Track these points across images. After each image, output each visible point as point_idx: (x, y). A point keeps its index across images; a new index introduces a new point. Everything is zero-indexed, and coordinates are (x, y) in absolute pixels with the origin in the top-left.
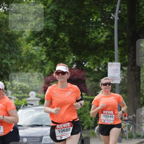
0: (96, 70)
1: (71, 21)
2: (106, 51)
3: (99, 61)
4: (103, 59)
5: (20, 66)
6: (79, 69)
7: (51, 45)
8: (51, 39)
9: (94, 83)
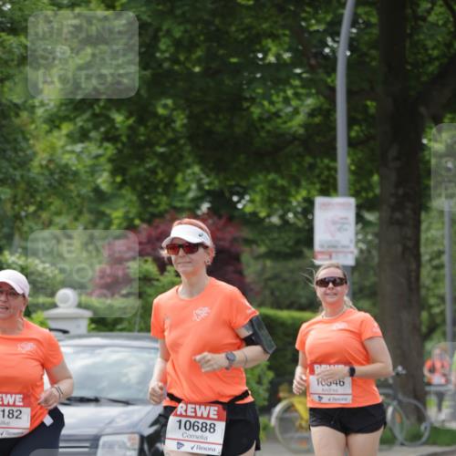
0: (275, 220)
2: (309, 160)
3: (285, 192)
4: (298, 185)
5: (27, 205)
6: (220, 217)
7: (129, 137)
8: (128, 118)
9: (269, 263)
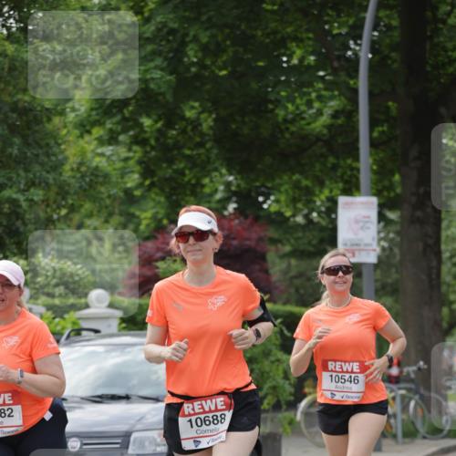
0: (300, 219)
1: (220, 62)
2: (332, 160)
3: (309, 192)
4: (322, 185)
5: (59, 207)
6: (246, 217)
7: (157, 140)
8: (156, 122)
9: (293, 262)
